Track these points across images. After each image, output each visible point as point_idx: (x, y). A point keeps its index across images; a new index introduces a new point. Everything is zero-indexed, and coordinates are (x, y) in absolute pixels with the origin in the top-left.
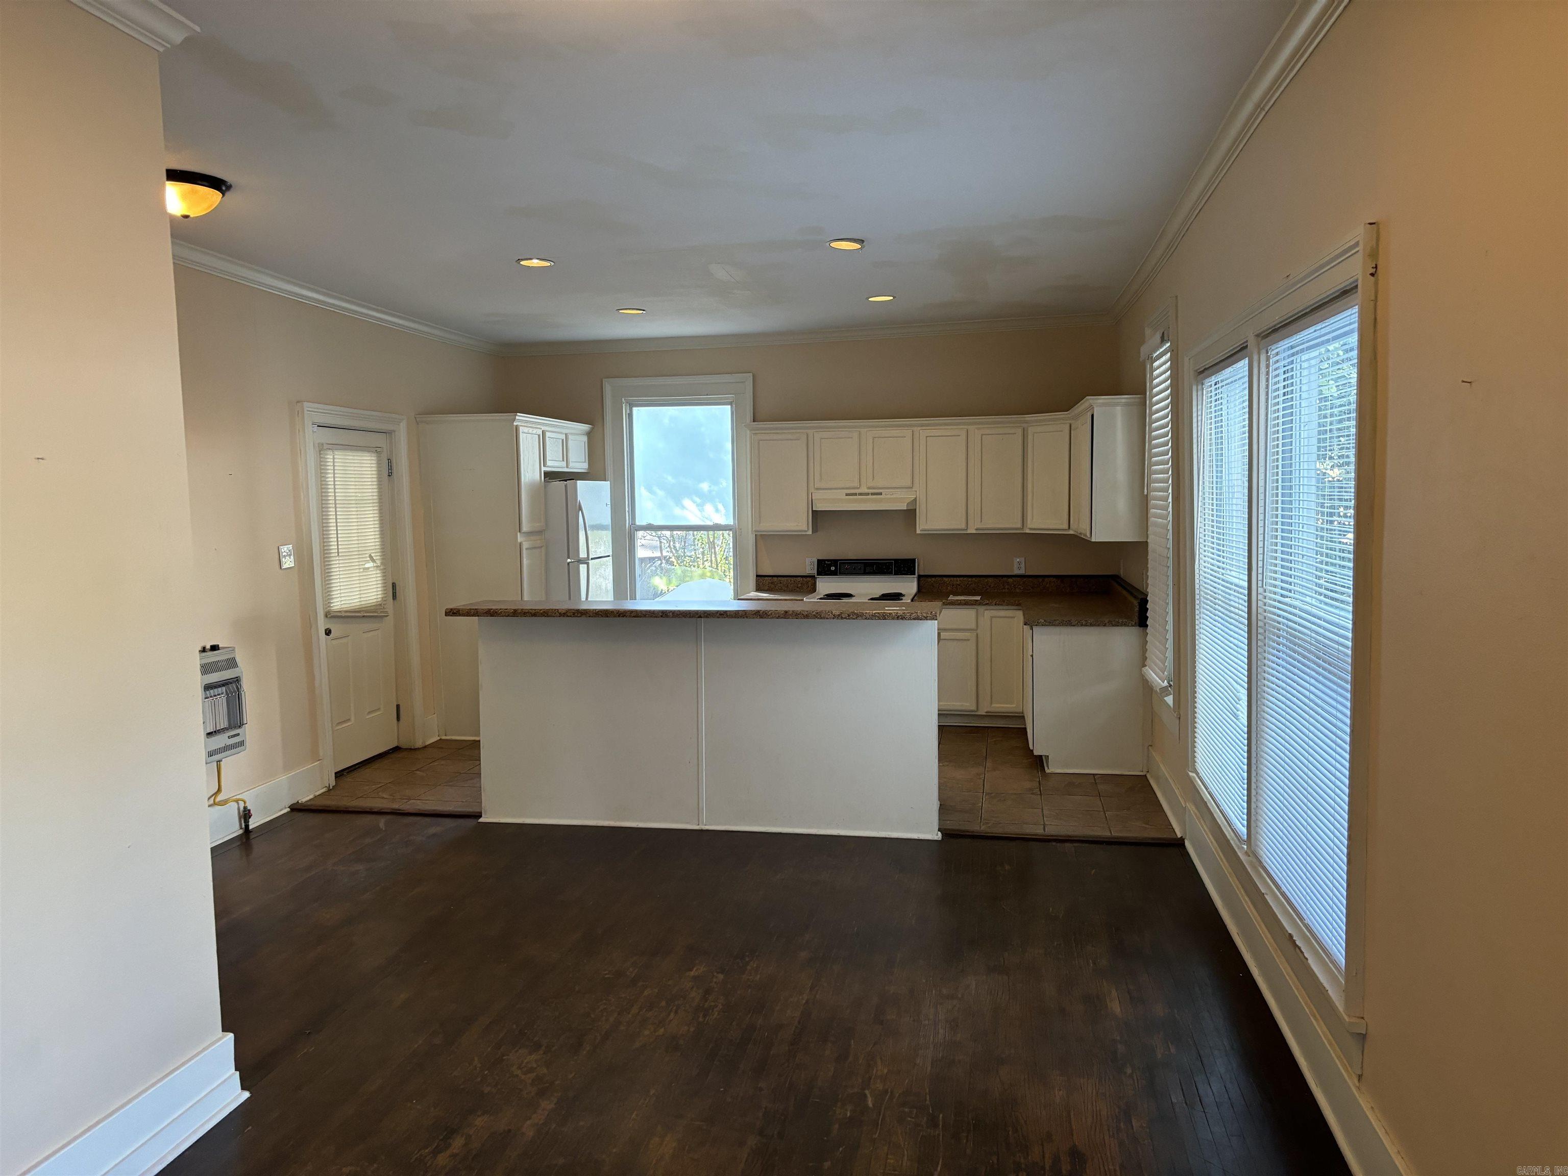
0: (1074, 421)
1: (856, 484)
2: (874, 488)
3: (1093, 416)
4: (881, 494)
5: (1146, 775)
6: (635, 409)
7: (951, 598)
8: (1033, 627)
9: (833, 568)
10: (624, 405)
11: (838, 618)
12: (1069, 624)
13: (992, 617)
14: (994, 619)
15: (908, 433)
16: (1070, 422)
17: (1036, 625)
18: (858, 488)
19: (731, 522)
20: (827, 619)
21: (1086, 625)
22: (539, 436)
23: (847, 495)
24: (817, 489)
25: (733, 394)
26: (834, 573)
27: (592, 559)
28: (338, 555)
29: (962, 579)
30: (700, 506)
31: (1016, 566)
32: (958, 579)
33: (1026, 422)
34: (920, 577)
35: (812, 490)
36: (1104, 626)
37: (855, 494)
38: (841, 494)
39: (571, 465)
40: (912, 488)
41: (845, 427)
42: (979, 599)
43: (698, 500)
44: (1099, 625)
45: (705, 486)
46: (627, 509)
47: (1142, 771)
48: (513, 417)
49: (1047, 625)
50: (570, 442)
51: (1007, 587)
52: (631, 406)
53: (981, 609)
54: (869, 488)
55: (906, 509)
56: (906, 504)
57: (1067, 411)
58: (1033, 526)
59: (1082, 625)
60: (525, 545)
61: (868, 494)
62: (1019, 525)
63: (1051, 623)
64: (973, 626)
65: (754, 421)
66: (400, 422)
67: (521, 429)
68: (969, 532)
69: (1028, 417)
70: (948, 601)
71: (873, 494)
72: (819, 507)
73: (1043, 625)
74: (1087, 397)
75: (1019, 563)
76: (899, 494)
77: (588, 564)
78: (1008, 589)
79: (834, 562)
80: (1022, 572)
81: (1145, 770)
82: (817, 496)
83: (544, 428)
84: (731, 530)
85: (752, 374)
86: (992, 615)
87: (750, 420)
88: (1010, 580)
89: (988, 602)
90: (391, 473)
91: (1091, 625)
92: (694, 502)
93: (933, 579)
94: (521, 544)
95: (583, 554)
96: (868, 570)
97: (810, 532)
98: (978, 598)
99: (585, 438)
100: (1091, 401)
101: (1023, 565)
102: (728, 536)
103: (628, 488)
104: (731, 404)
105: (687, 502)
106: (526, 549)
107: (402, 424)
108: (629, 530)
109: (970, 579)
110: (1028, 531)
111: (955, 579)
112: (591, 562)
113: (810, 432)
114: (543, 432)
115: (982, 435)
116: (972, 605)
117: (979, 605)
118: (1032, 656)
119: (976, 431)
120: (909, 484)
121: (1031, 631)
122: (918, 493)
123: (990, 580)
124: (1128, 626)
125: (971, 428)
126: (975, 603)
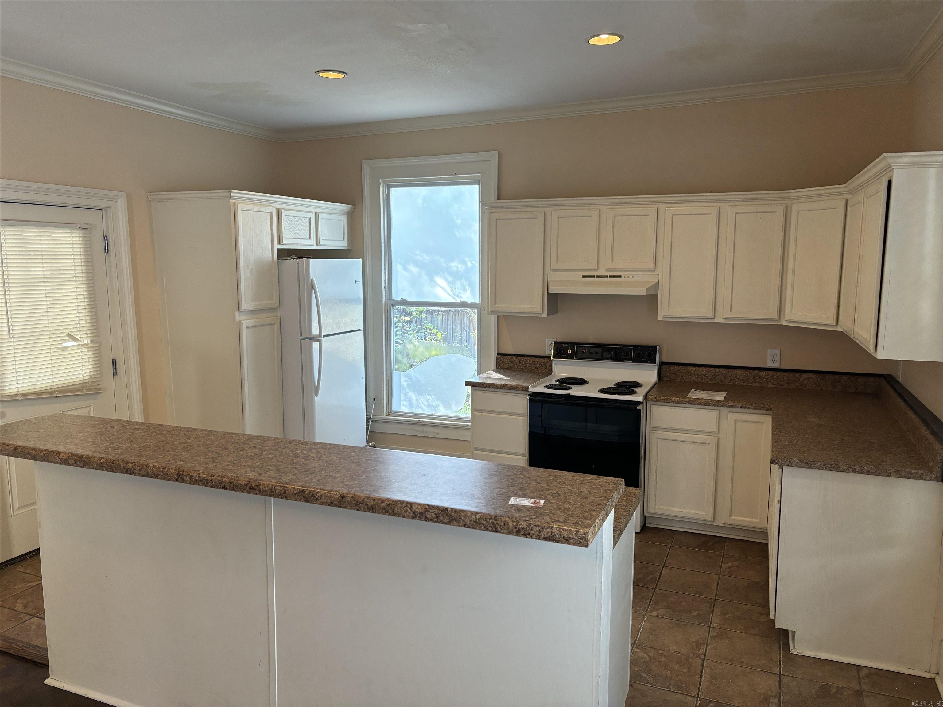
0: (851, 196)
1: (594, 265)
2: (613, 271)
3: (890, 183)
4: (620, 277)
5: (934, 679)
6: (393, 190)
7: (694, 394)
8: (784, 467)
9: (569, 352)
10: (381, 186)
11: (420, 519)
12: (835, 468)
13: (736, 421)
14: (739, 424)
15: (652, 211)
16: (846, 197)
17: (788, 465)
18: (596, 270)
19: (476, 300)
20: (404, 517)
21: (861, 472)
22: (271, 214)
23: (584, 277)
24: (554, 270)
25: (479, 173)
26: (570, 357)
27: (325, 336)
28: (10, 337)
29: (708, 369)
30: (452, 284)
31: (769, 358)
32: (704, 369)
33: (789, 199)
34: (662, 365)
35: (548, 271)
36: (888, 476)
37: (593, 277)
38: (578, 276)
39: (321, 242)
40: (654, 271)
41: (583, 205)
42: (722, 398)
43: (450, 279)
44: (880, 475)
45: (455, 265)
46: (383, 285)
47: (929, 672)
48: (228, 194)
49: (803, 467)
50: (321, 222)
51: (758, 381)
52: (389, 187)
53: (725, 410)
54: (607, 270)
55: (645, 294)
56: (645, 289)
57: (844, 184)
58: (793, 318)
59: (854, 472)
60: (245, 324)
61: (606, 277)
62: (775, 316)
63: (808, 465)
64: (714, 429)
65: (498, 199)
66: (118, 199)
67: (240, 207)
68: (716, 321)
69: (794, 193)
70: (686, 400)
71: (611, 277)
72: (554, 290)
73: (797, 466)
74: (885, 154)
75: (774, 355)
76: (638, 277)
77: (320, 342)
78: (759, 382)
79: (571, 345)
80: (776, 365)
81: (934, 669)
82: (554, 277)
83: (278, 206)
84: (476, 307)
85: (497, 152)
86: (736, 419)
87: (495, 199)
88: (762, 373)
89: (732, 404)
90: (108, 250)
91: (868, 473)
92: (446, 280)
93: (677, 367)
94: (239, 323)
95: (315, 332)
96: (606, 354)
97: (545, 315)
98: (721, 396)
99: (344, 218)
100: (890, 160)
101: (777, 358)
102: (473, 313)
103: (385, 265)
104: (478, 183)
105: (439, 280)
106: (247, 327)
107: (119, 201)
108: (385, 305)
109: (717, 370)
110: (785, 323)
111: (700, 369)
112: (323, 339)
113: (548, 210)
114: (279, 211)
115: (736, 213)
116: (714, 405)
117: (722, 406)
118: (780, 502)
119: (729, 207)
120: (651, 266)
121: (781, 470)
122: (661, 277)
123: (740, 372)
124: (925, 480)
125: (724, 205)
126: (717, 404)
